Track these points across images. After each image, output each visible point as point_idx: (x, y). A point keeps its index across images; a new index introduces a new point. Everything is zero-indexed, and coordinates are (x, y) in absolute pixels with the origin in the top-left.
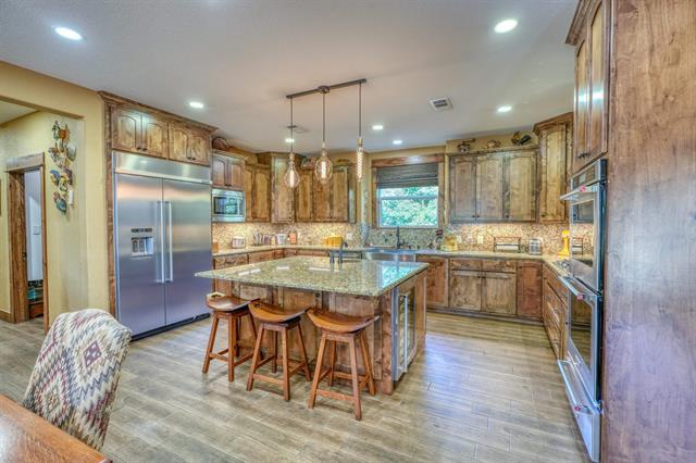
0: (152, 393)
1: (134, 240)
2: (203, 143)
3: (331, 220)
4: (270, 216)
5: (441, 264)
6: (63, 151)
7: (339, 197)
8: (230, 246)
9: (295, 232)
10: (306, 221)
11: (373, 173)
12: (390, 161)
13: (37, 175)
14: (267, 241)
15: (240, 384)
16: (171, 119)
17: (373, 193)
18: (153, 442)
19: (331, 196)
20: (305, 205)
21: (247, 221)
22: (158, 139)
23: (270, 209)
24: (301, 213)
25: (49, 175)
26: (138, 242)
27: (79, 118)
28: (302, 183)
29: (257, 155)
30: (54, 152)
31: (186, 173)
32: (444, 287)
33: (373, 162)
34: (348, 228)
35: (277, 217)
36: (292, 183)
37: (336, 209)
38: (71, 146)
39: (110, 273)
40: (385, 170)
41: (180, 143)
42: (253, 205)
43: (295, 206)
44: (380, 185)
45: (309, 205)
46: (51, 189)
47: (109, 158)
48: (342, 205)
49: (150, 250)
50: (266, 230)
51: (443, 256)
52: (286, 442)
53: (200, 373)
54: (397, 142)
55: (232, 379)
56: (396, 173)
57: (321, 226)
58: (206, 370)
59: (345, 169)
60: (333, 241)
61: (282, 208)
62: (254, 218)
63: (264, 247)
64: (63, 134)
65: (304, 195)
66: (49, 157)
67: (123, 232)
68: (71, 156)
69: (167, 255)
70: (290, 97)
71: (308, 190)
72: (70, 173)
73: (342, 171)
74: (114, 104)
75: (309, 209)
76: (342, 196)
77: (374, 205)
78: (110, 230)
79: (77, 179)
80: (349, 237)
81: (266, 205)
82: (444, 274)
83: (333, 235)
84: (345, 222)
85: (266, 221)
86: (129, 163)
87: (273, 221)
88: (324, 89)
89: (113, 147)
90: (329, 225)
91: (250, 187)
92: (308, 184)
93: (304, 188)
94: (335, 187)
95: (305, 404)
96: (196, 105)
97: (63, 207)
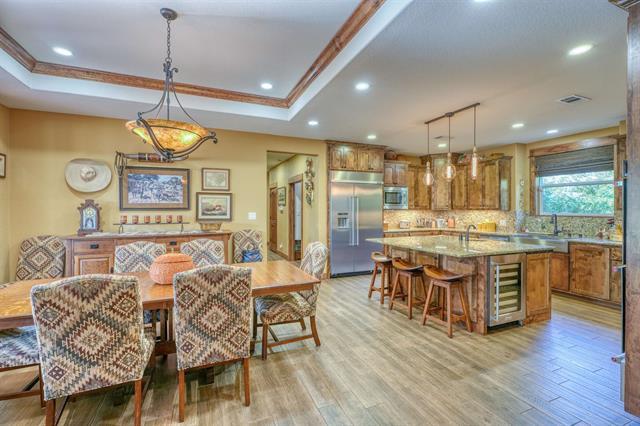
0: (343, 299)
1: (339, 219)
2: (378, 158)
3: (482, 208)
4: (430, 204)
5: (600, 254)
6: (310, 173)
7: (491, 188)
8: (399, 226)
9: (453, 218)
10: (461, 209)
11: (531, 163)
12: (550, 149)
13: (300, 184)
14: (428, 224)
15: (386, 306)
16: (359, 147)
17: (532, 182)
18: (340, 315)
19: (483, 187)
20: (461, 195)
21: (409, 209)
22: (352, 160)
23: (430, 200)
24: (457, 202)
25: (304, 185)
26: (341, 221)
27: (316, 155)
28: (458, 176)
29: (421, 157)
30: (307, 173)
31: (373, 178)
32: (603, 277)
33: (532, 152)
34: (502, 215)
35: (435, 206)
36: (449, 176)
37: (488, 198)
38: (313, 169)
39: (328, 237)
40: (546, 159)
41: (364, 159)
42: (416, 196)
43: (452, 196)
44: (540, 173)
45: (464, 195)
46: (305, 192)
47: (328, 174)
48: (494, 194)
49: (347, 226)
50: (428, 216)
51: (602, 245)
52: (401, 332)
53: (367, 296)
54: (552, 132)
55: (382, 303)
56: (558, 160)
57: (477, 213)
58: (370, 296)
59: (497, 162)
60: (486, 226)
61: (441, 198)
62: (416, 206)
63: (427, 229)
64: (310, 164)
65: (460, 187)
66: (305, 175)
67: (334, 215)
68: (313, 175)
69: (355, 231)
70: (427, 123)
71: (463, 183)
72: (312, 183)
73: (494, 164)
74: (331, 145)
75: (464, 198)
76: (493, 186)
77: (533, 194)
78: (328, 213)
79: (315, 187)
80: (503, 223)
81: (427, 196)
82: (604, 264)
83: (487, 221)
84: (497, 209)
85: (427, 208)
86: (338, 176)
87: (433, 208)
88: (450, 115)
89: (330, 169)
90: (483, 212)
91: (413, 183)
92: (463, 178)
93: (460, 181)
94: (487, 179)
95: (420, 323)
96: (372, 137)
97: (310, 201)
